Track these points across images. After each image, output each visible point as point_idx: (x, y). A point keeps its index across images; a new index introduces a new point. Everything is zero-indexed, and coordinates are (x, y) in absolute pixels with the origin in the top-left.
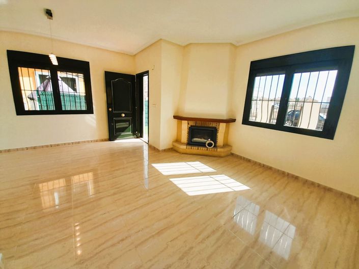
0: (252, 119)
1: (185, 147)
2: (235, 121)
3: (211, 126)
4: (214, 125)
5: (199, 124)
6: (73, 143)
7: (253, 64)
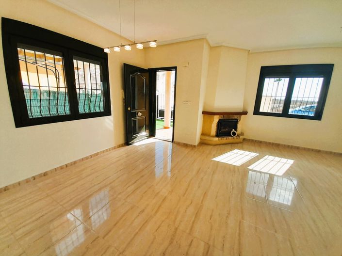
0: (261, 110)
1: (216, 139)
2: (246, 114)
3: (234, 118)
4: (236, 117)
5: (225, 117)
6: (91, 156)
7: (263, 68)
